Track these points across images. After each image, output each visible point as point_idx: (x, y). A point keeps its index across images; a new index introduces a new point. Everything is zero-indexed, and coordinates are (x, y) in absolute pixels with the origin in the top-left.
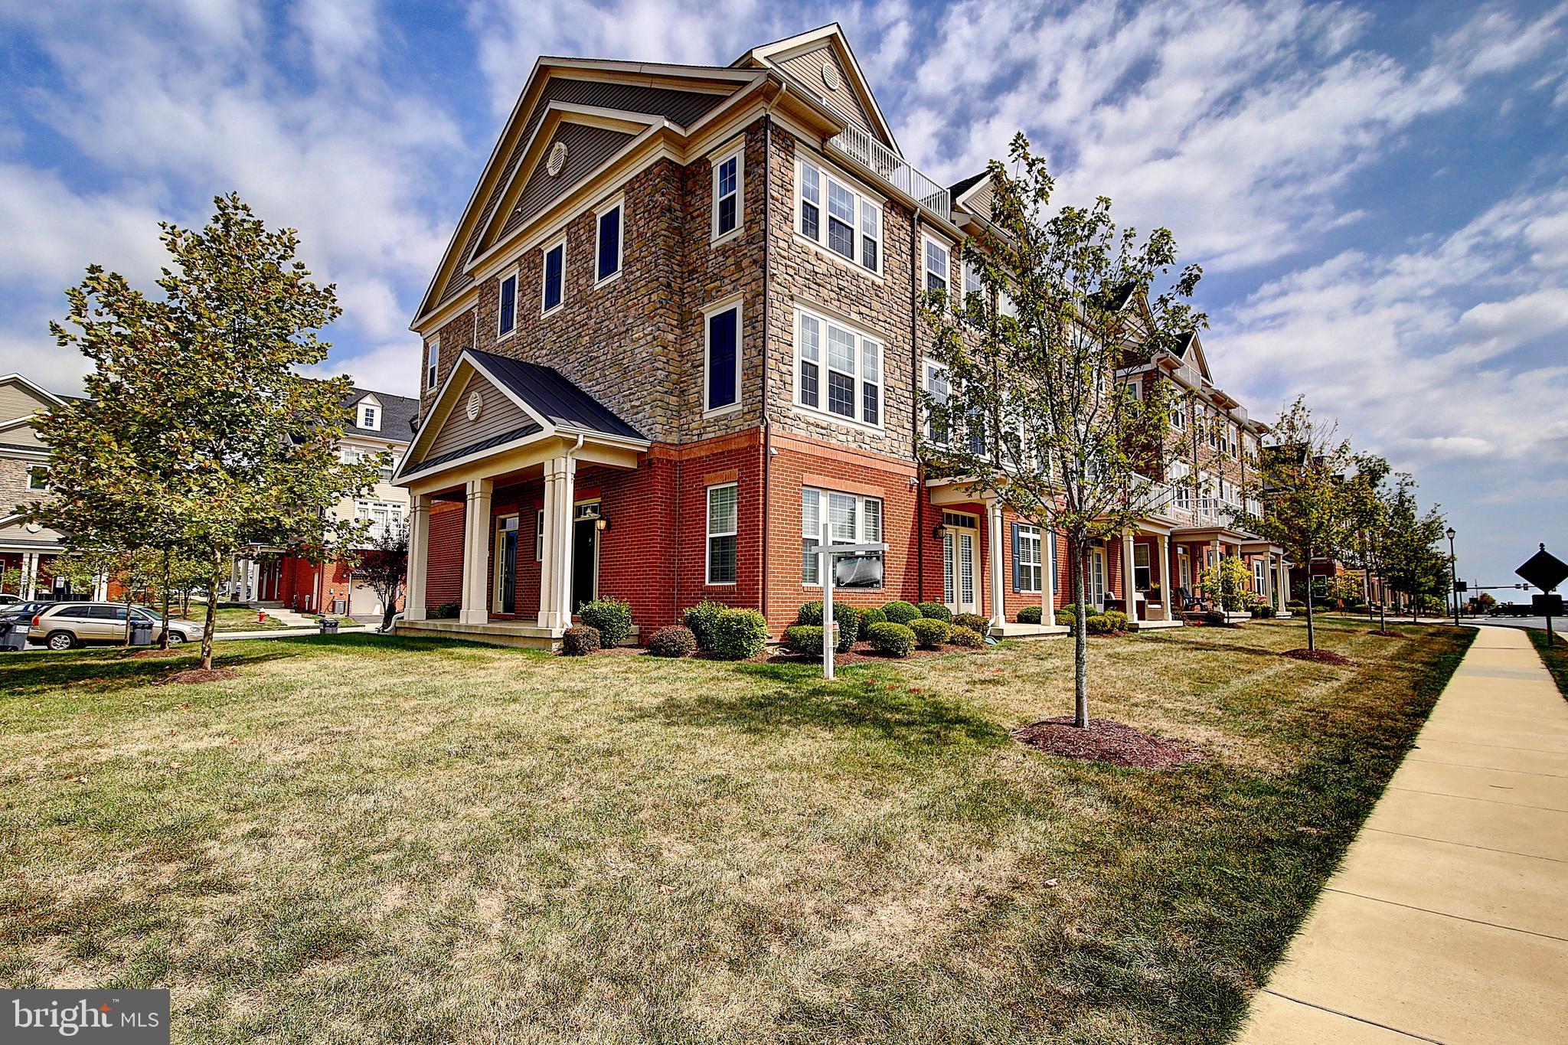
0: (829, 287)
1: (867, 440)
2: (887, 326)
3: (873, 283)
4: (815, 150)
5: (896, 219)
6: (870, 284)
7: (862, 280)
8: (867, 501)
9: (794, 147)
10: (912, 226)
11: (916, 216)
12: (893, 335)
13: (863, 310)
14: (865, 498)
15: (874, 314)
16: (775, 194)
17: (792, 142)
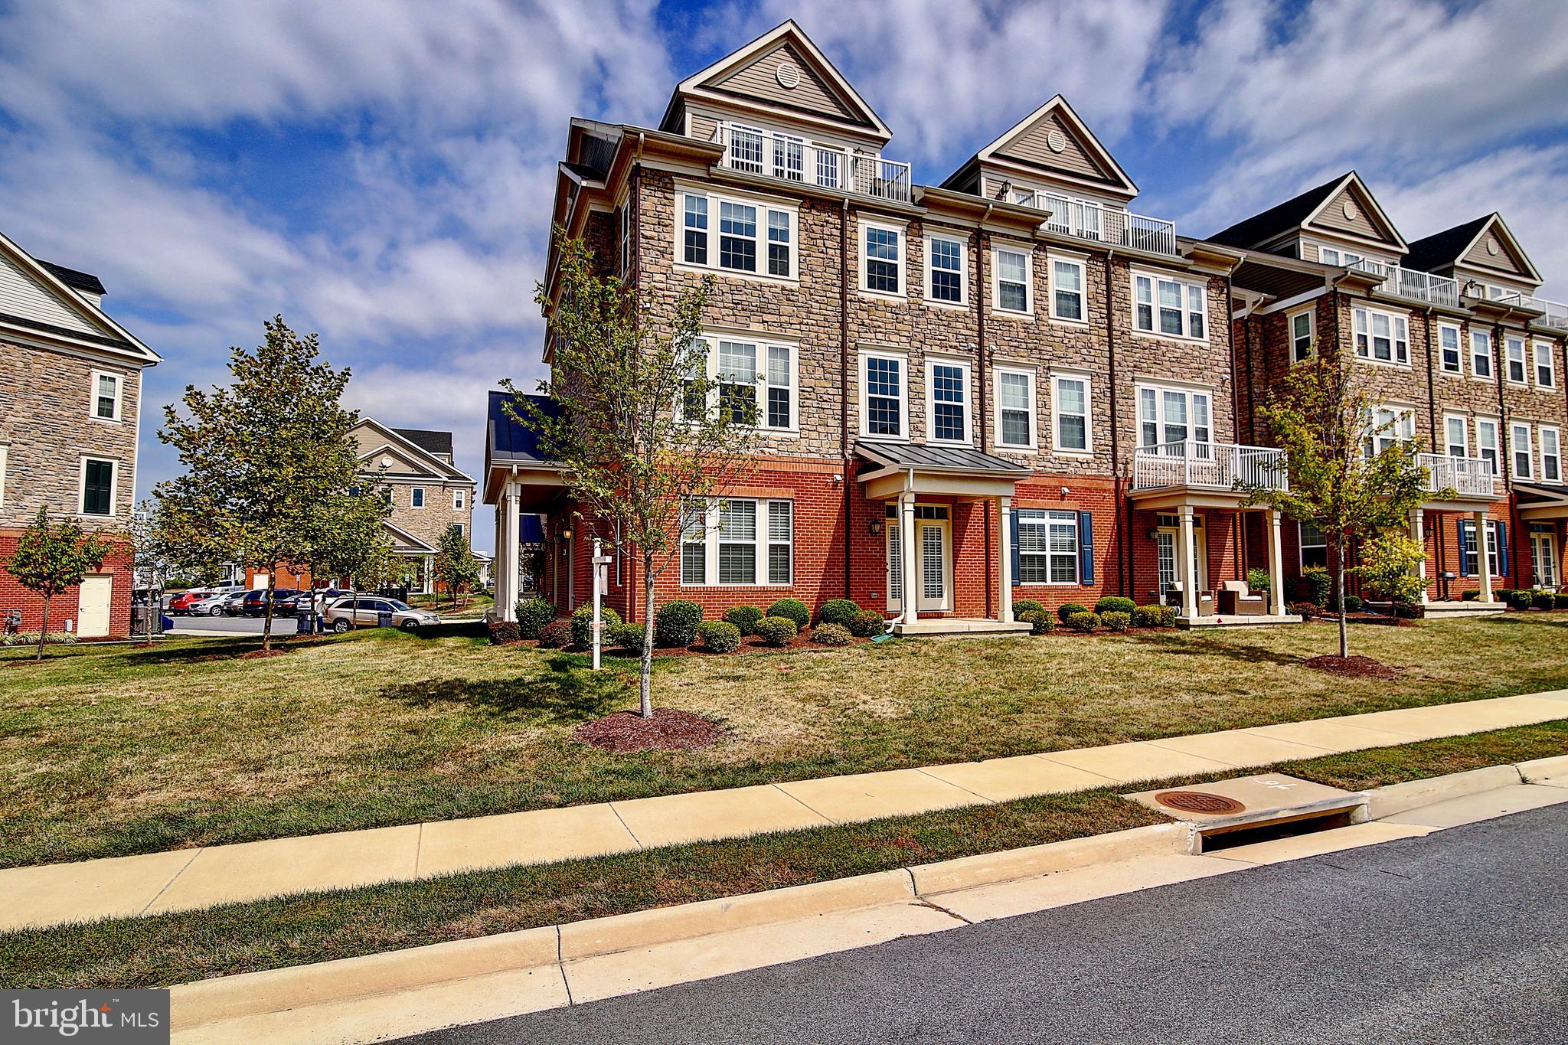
0: (720, 304)
1: (773, 444)
2: (803, 327)
3: (783, 288)
4: (700, 178)
5: (815, 217)
6: (778, 290)
7: (767, 289)
8: (770, 503)
9: (673, 183)
10: (842, 218)
11: (845, 208)
12: (813, 335)
13: (766, 317)
14: (768, 501)
15: (783, 319)
16: (648, 234)
17: (671, 179)
